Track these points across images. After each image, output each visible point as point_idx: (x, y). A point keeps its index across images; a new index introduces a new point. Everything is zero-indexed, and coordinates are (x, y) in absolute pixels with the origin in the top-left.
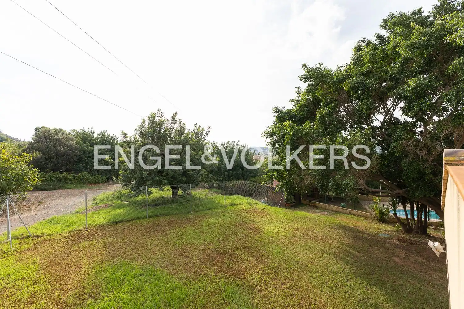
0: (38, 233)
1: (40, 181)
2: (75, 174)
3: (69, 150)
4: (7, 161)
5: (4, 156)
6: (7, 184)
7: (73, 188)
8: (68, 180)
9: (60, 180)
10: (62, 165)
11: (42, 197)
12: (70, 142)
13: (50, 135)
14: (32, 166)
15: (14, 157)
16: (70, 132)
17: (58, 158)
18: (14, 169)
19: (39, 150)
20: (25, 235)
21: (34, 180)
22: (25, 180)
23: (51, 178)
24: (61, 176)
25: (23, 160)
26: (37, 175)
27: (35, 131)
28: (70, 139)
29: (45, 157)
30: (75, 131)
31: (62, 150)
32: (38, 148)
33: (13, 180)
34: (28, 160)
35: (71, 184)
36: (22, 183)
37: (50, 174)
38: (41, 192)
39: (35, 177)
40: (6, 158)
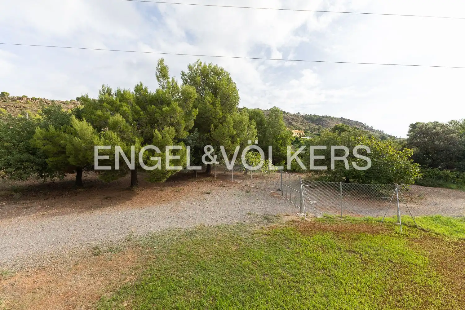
0: (424, 227)
1: (420, 176)
2: (458, 173)
3: (450, 144)
4: (393, 156)
5: (391, 151)
6: (393, 175)
7: (456, 189)
8: (450, 179)
9: (440, 178)
10: (442, 161)
11: (422, 192)
12: (451, 135)
13: (428, 129)
14: (412, 160)
15: (398, 152)
16: (448, 123)
17: (437, 154)
18: (399, 163)
19: (417, 145)
20: (412, 225)
21: (415, 174)
22: (407, 173)
23: (429, 174)
24: (441, 173)
25: (406, 154)
26: (418, 170)
27: (409, 127)
28: (451, 132)
29: (422, 153)
30: (454, 121)
31: (441, 144)
32: (416, 143)
33: (397, 172)
34: (409, 155)
35: (454, 183)
36: (405, 176)
37: (428, 170)
38: (420, 186)
39: (416, 171)
40: (392, 153)
